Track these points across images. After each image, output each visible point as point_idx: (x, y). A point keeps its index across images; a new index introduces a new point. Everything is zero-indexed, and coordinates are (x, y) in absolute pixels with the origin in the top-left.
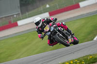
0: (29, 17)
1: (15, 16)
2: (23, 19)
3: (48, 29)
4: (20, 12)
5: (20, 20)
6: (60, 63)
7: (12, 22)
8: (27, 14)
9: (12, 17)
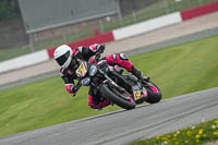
0: (139, 21)
1: (108, 19)
2: (126, 25)
3: (85, 71)
4: (119, 11)
5: (119, 27)
6: (203, 121)
7: (102, 32)
8: (134, 14)
9: (100, 21)
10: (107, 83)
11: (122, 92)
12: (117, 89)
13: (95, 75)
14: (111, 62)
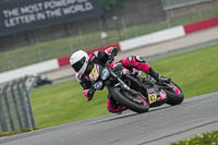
10: (119, 86)
11: (135, 96)
12: (130, 92)
13: (108, 79)
14: (128, 65)
